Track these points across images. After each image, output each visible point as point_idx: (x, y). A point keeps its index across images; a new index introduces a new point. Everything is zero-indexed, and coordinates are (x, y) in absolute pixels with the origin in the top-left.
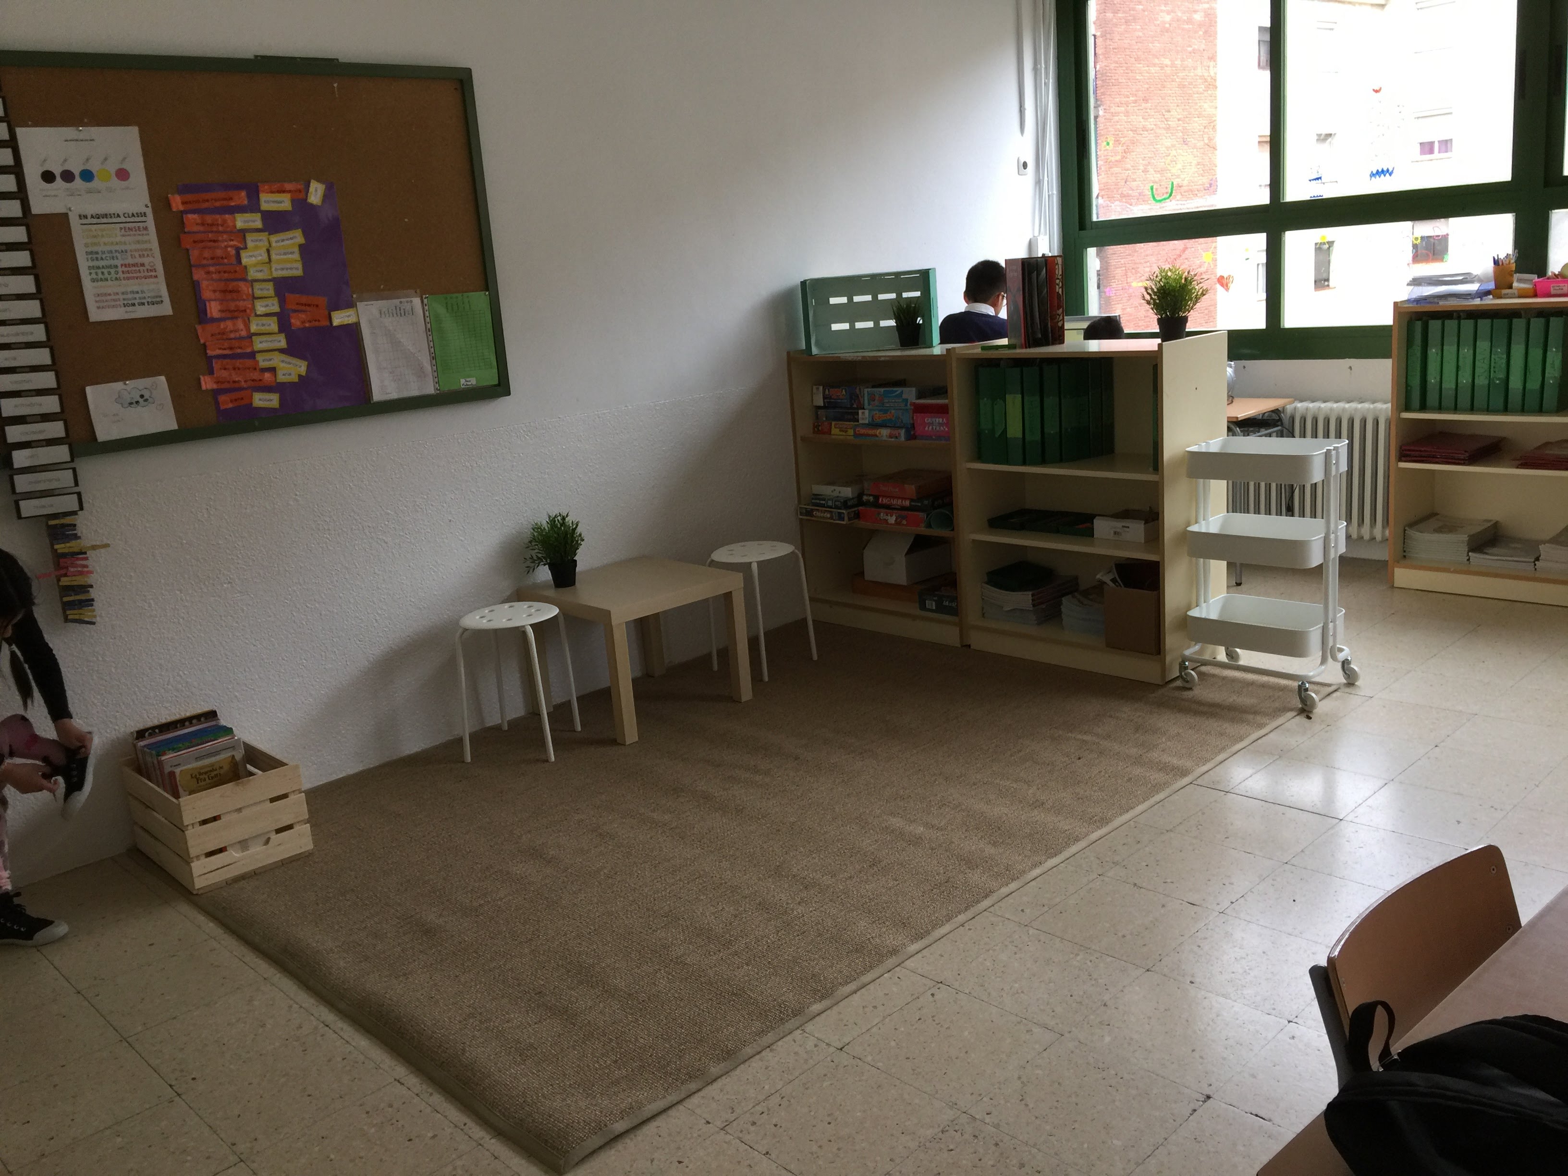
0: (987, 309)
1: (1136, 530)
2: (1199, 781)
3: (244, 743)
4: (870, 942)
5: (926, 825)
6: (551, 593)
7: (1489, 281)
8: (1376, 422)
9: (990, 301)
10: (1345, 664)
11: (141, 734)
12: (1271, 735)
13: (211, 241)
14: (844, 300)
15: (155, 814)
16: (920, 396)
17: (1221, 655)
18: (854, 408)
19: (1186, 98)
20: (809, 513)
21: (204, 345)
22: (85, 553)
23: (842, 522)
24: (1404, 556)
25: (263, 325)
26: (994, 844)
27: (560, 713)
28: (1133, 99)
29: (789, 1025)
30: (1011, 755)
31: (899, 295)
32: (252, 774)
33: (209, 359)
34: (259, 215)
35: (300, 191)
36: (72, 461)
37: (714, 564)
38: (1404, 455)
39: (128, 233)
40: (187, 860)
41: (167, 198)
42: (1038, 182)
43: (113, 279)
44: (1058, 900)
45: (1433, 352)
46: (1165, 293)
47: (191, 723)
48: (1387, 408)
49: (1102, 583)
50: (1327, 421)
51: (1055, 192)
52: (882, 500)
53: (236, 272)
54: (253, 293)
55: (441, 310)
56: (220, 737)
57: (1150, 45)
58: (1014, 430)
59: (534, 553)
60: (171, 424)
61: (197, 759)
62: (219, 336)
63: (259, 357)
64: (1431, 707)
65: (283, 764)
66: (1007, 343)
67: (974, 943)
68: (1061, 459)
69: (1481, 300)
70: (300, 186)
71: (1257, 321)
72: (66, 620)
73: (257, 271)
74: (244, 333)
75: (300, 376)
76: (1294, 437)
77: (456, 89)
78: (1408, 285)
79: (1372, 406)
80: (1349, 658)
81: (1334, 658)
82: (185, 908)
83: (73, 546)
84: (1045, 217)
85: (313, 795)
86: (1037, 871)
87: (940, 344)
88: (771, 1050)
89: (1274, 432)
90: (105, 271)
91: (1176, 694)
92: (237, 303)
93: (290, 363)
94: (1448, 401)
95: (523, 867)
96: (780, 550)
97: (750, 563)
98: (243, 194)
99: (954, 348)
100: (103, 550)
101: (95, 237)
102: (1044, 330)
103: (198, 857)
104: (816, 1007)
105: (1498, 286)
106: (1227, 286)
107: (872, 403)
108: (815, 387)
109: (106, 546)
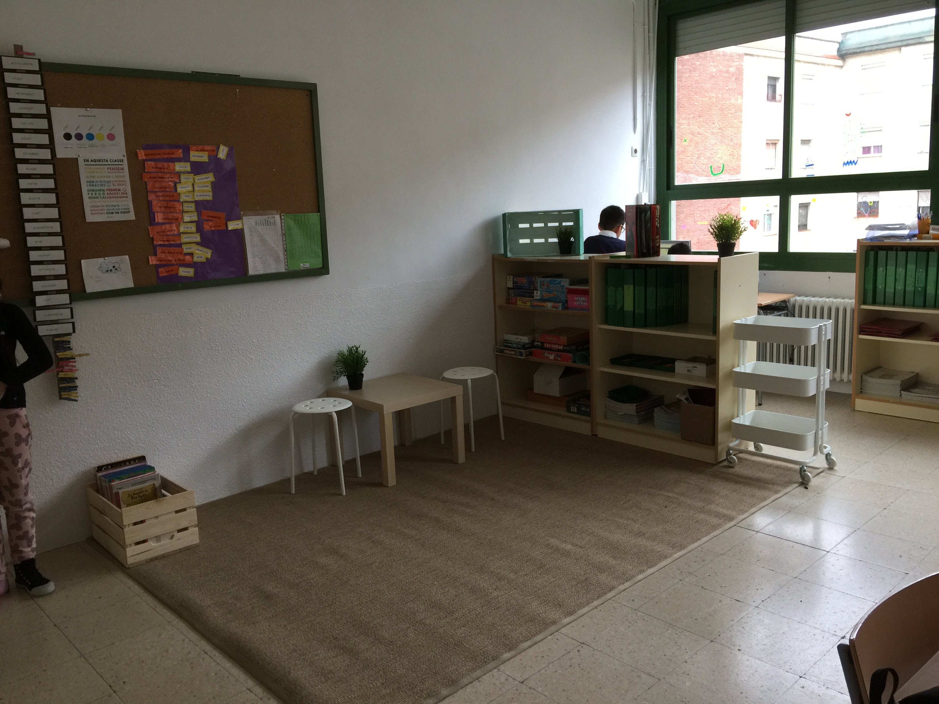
0: (612, 234)
1: (701, 369)
2: (740, 525)
3: (161, 476)
4: (539, 616)
5: (573, 544)
6: (347, 393)
7: (915, 229)
8: (845, 310)
9: (615, 229)
10: (828, 456)
11: (100, 469)
12: (783, 498)
13: (160, 178)
14: (527, 226)
15: (105, 517)
16: (571, 284)
17: (751, 447)
18: (531, 290)
19: (724, 116)
20: (502, 351)
21: (152, 239)
22: (75, 359)
23: (522, 358)
24: (861, 392)
25: (187, 228)
26: (615, 558)
27: (349, 465)
28: (693, 116)
29: (490, 666)
30: (624, 504)
31: (561, 224)
32: (165, 496)
33: (155, 247)
34: (189, 163)
35: (214, 151)
36: (71, 303)
37: (444, 379)
38: (862, 331)
39: (112, 171)
40: (124, 547)
41: (136, 153)
42: (643, 161)
43: (102, 197)
44: (655, 595)
45: (880, 270)
46: (722, 228)
47: (130, 463)
48: (852, 303)
49: (680, 400)
50: (815, 308)
51: (653, 167)
52: (546, 345)
53: (173, 196)
54: (183, 209)
55: (291, 223)
56: (147, 472)
57: (703, 85)
58: (629, 306)
59: (338, 369)
60: (130, 284)
61: (134, 484)
62: (162, 234)
63: (184, 247)
64: (881, 485)
65: (185, 490)
66: (625, 255)
67: (604, 619)
68: (657, 325)
69: (910, 240)
70: (214, 148)
71: (773, 247)
72: (61, 398)
73: (186, 196)
74: (176, 232)
75: (207, 258)
76: (794, 317)
77: (307, 95)
78: (866, 229)
79: (842, 301)
80: (830, 453)
81: (822, 452)
82: (121, 577)
83: (68, 354)
84: (647, 183)
85: (201, 509)
86: (640, 577)
87: (584, 253)
88: (479, 681)
89: (782, 314)
90: (97, 193)
91: (724, 470)
92: (173, 214)
93: (202, 251)
94: (889, 299)
95: (326, 559)
96: (486, 372)
97: (467, 380)
98: (181, 151)
99: (593, 257)
100: (85, 357)
101: (92, 172)
102: (648, 248)
103: (130, 545)
104: (507, 655)
105: (920, 232)
106: (755, 226)
107: (543, 287)
108: (508, 277)
109: (88, 354)
